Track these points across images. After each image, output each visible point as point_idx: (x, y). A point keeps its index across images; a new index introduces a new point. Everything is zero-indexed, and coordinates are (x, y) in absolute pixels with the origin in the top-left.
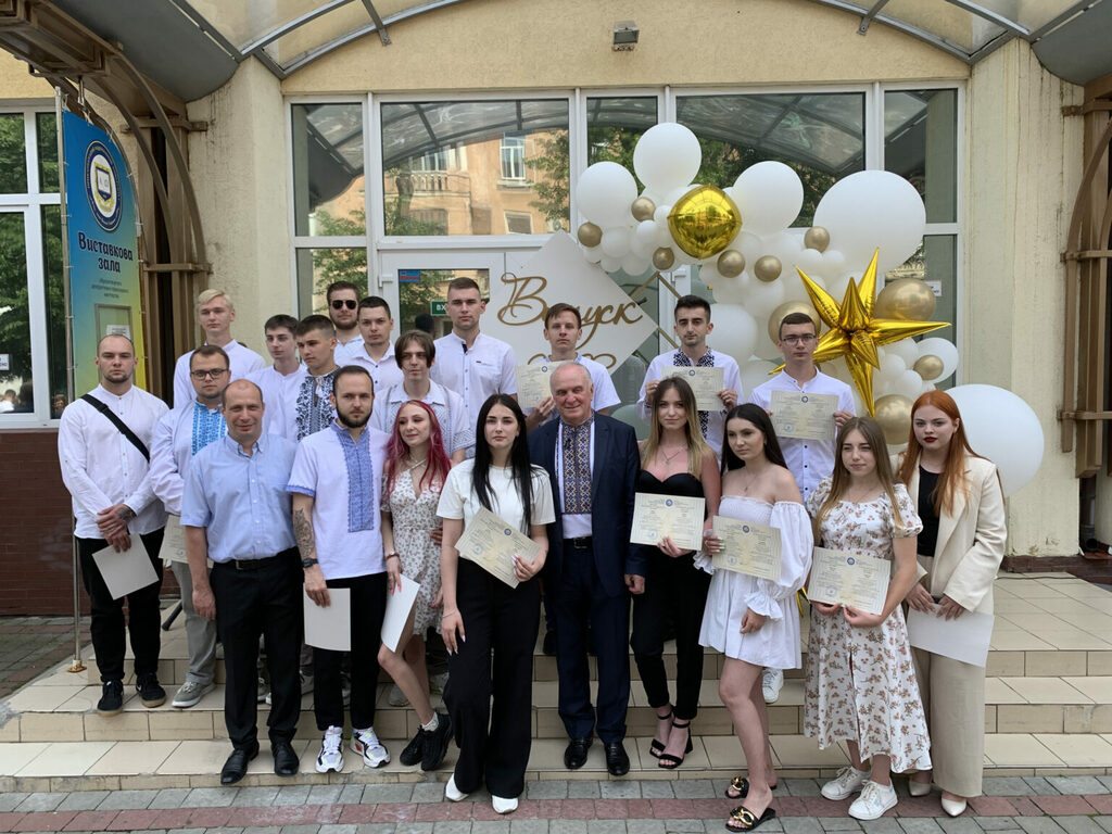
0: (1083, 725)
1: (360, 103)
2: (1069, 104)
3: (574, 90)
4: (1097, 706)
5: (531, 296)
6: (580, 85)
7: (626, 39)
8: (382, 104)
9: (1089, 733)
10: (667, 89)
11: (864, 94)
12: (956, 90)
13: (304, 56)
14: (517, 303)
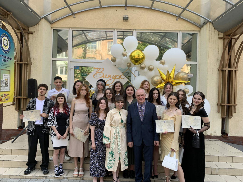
0: (216, 173)
1: (68, 30)
2: (220, 37)
4: (219, 168)
5: (101, 72)
6: (116, 28)
7: (126, 19)
8: (73, 30)
9: (217, 175)
10: (135, 30)
11: (177, 33)
12: (197, 33)
13: (56, 19)
14: (97, 73)
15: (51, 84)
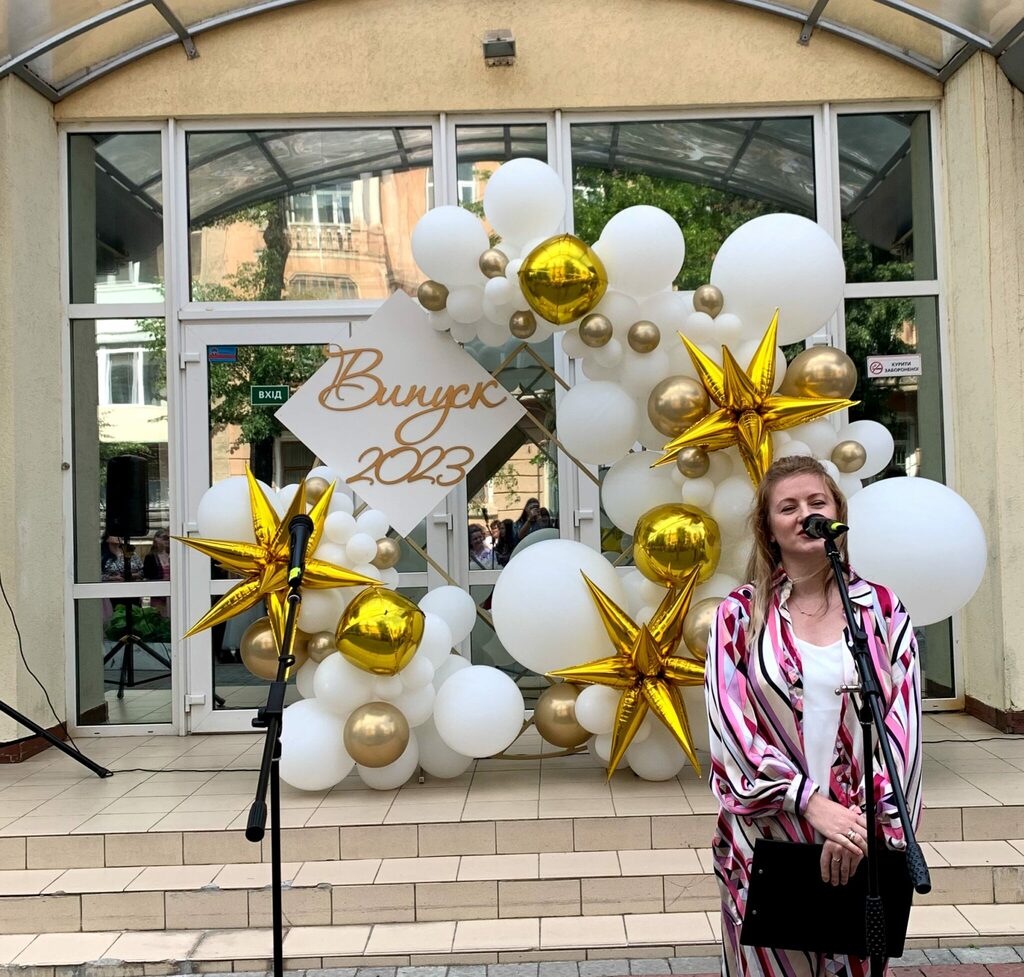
0: (1018, 893)
1: (159, 132)
3: (439, 115)
5: (364, 374)
6: (445, 109)
7: (500, 53)
8: (188, 133)
10: (558, 115)
11: (811, 118)
12: (928, 113)
13: (85, 72)
14: (344, 382)
15: (70, 463)
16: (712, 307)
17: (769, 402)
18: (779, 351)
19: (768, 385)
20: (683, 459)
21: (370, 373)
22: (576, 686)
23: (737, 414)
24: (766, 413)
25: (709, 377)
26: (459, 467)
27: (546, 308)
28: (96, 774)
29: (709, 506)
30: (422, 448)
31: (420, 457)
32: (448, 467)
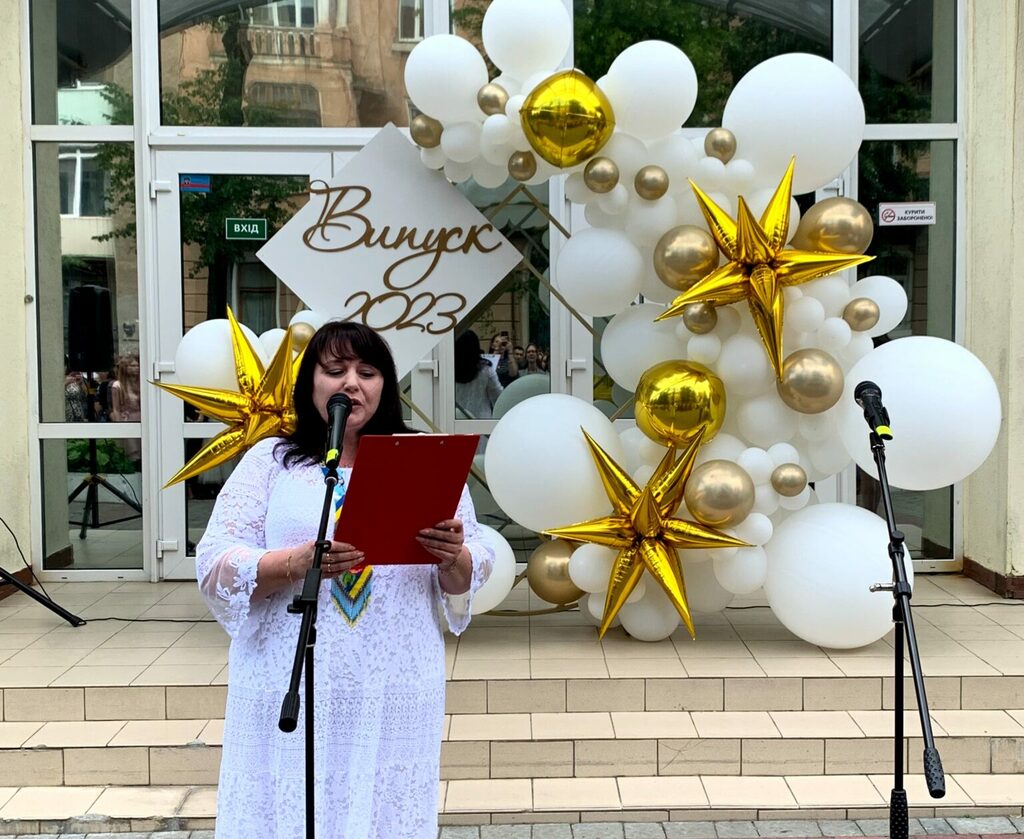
0: (1016, 764)
5: (350, 213)
14: (330, 221)
16: (724, 151)
17: (783, 255)
18: (793, 201)
19: (782, 237)
20: (690, 314)
21: (357, 212)
22: (571, 544)
23: (748, 268)
24: (778, 267)
25: (720, 228)
26: (450, 315)
27: (548, 150)
28: (68, 622)
29: (715, 364)
30: (412, 294)
31: (410, 304)
32: (439, 314)
